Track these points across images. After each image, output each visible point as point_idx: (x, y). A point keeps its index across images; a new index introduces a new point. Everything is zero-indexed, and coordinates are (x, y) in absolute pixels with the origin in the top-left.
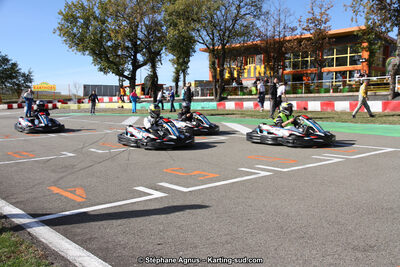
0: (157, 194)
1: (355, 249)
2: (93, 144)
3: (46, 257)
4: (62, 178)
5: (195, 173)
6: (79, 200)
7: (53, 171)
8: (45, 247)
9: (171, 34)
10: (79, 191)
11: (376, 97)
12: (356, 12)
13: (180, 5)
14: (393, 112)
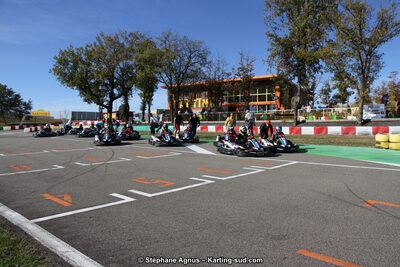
0: (128, 199)
2: (79, 158)
3: (39, 253)
4: (53, 187)
5: (157, 182)
6: (67, 204)
7: (47, 181)
8: (39, 245)
9: (140, 75)
10: (66, 198)
11: (285, 124)
12: (270, 65)
13: (146, 54)
14: (296, 134)
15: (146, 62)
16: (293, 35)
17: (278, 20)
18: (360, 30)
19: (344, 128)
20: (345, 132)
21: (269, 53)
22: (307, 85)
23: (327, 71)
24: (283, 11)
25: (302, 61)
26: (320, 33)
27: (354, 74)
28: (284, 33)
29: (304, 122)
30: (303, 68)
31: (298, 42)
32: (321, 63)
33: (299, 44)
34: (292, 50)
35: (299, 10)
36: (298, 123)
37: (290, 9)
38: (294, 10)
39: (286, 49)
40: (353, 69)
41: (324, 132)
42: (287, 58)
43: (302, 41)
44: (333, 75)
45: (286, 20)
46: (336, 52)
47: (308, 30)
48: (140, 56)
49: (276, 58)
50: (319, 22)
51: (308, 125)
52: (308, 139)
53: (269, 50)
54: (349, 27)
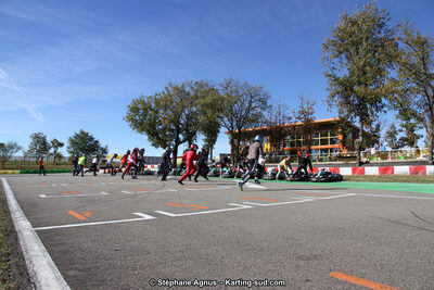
0: (148, 217)
1: (299, 258)
4: (84, 206)
6: (82, 218)
7: (83, 202)
9: (201, 118)
10: (88, 214)
11: (347, 165)
12: (330, 105)
13: (209, 100)
14: (359, 175)
15: (208, 107)
16: (352, 74)
17: (336, 60)
18: (424, 65)
19: (412, 167)
20: (413, 172)
21: (329, 93)
22: (370, 124)
23: (390, 109)
24: (340, 53)
25: (362, 100)
26: (380, 72)
27: (420, 111)
28: (343, 73)
29: (367, 162)
30: (365, 107)
31: (359, 81)
32: (384, 101)
33: (360, 84)
34: (352, 89)
35: (357, 49)
36: (361, 164)
37: (348, 50)
38: (352, 50)
39: (345, 89)
40: (419, 106)
41: (390, 172)
42: (347, 98)
43: (362, 80)
44: (397, 112)
45: (345, 61)
46: (400, 88)
47: (368, 68)
48: (203, 101)
49: (336, 98)
50: (379, 60)
51: (373, 165)
52: (372, 178)
53: (328, 90)
54: (412, 62)
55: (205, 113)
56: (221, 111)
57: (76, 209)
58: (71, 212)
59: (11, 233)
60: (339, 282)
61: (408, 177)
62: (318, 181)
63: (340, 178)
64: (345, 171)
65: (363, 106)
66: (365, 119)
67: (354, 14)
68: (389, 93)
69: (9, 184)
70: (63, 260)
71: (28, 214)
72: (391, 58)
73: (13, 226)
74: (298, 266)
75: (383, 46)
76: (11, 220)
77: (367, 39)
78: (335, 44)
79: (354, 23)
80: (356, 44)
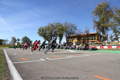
0: (43, 60)
1: (86, 71)
7: (26, 56)
9: (58, 33)
10: (27, 59)
12: (94, 29)
13: (60, 28)
14: (102, 48)
15: (60, 29)
16: (100, 20)
17: (95, 17)
19: (117, 46)
20: (118, 48)
21: (94, 26)
23: (111, 30)
24: (97, 14)
25: (103, 28)
26: (108, 20)
28: (98, 20)
29: (104, 45)
32: (109, 28)
33: (102, 23)
34: (100, 25)
35: (101, 13)
36: (103, 45)
38: (100, 14)
39: (98, 24)
40: (119, 29)
41: (111, 47)
42: (99, 27)
43: (103, 22)
44: (113, 31)
45: (98, 17)
46: (114, 24)
47: (105, 19)
48: (58, 28)
49: (96, 27)
50: (108, 17)
51: (106, 46)
52: (106, 49)
53: (93, 25)
54: (117, 17)
55: (59, 31)
56: (64, 31)
57: (24, 58)
58: (23, 58)
59: (6, 64)
60: (97, 78)
61: (116, 49)
62: (91, 50)
63: (97, 49)
64: (98, 47)
65: (103, 29)
66: (104, 33)
67: (101, 3)
68: (111, 26)
69: (6, 51)
70: (20, 71)
71: (11, 59)
72: (111, 16)
73: (7, 62)
74: (85, 74)
75: (109, 12)
76: (6, 60)
77: (104, 10)
78: (95, 12)
79: (101, 6)
80: (101, 12)
